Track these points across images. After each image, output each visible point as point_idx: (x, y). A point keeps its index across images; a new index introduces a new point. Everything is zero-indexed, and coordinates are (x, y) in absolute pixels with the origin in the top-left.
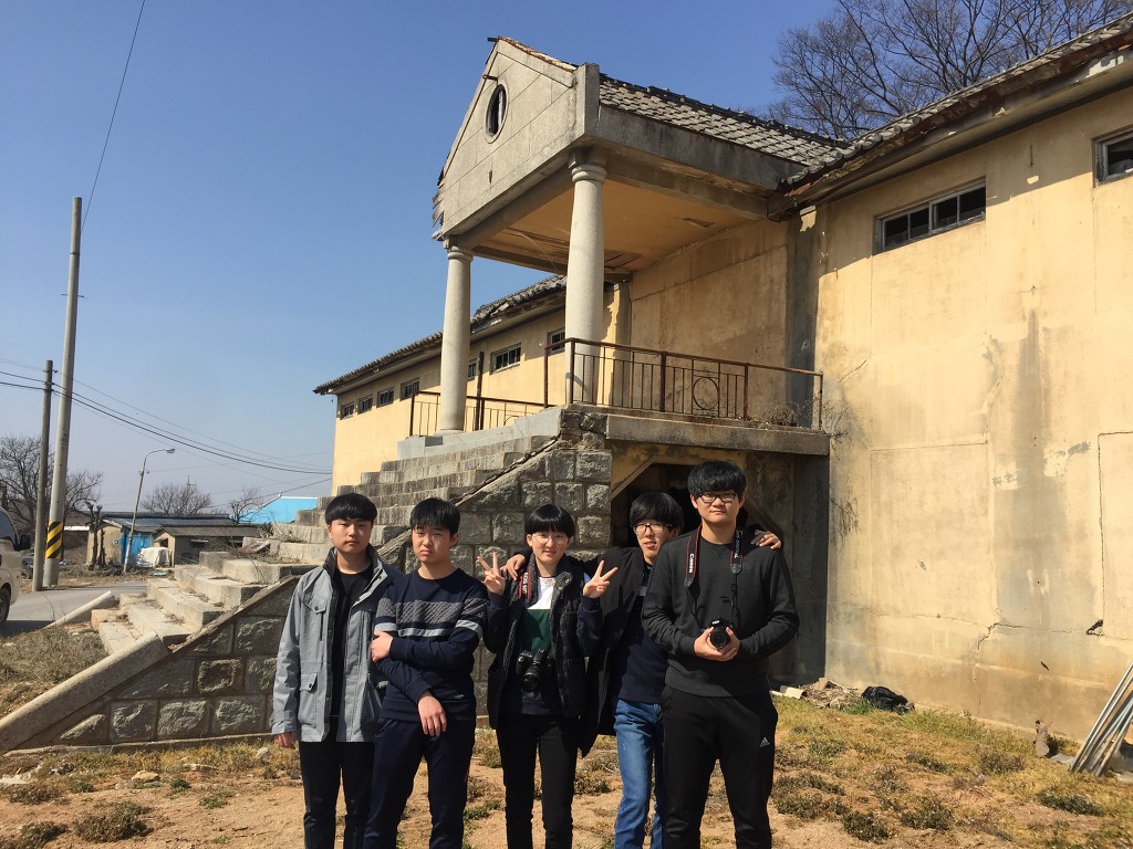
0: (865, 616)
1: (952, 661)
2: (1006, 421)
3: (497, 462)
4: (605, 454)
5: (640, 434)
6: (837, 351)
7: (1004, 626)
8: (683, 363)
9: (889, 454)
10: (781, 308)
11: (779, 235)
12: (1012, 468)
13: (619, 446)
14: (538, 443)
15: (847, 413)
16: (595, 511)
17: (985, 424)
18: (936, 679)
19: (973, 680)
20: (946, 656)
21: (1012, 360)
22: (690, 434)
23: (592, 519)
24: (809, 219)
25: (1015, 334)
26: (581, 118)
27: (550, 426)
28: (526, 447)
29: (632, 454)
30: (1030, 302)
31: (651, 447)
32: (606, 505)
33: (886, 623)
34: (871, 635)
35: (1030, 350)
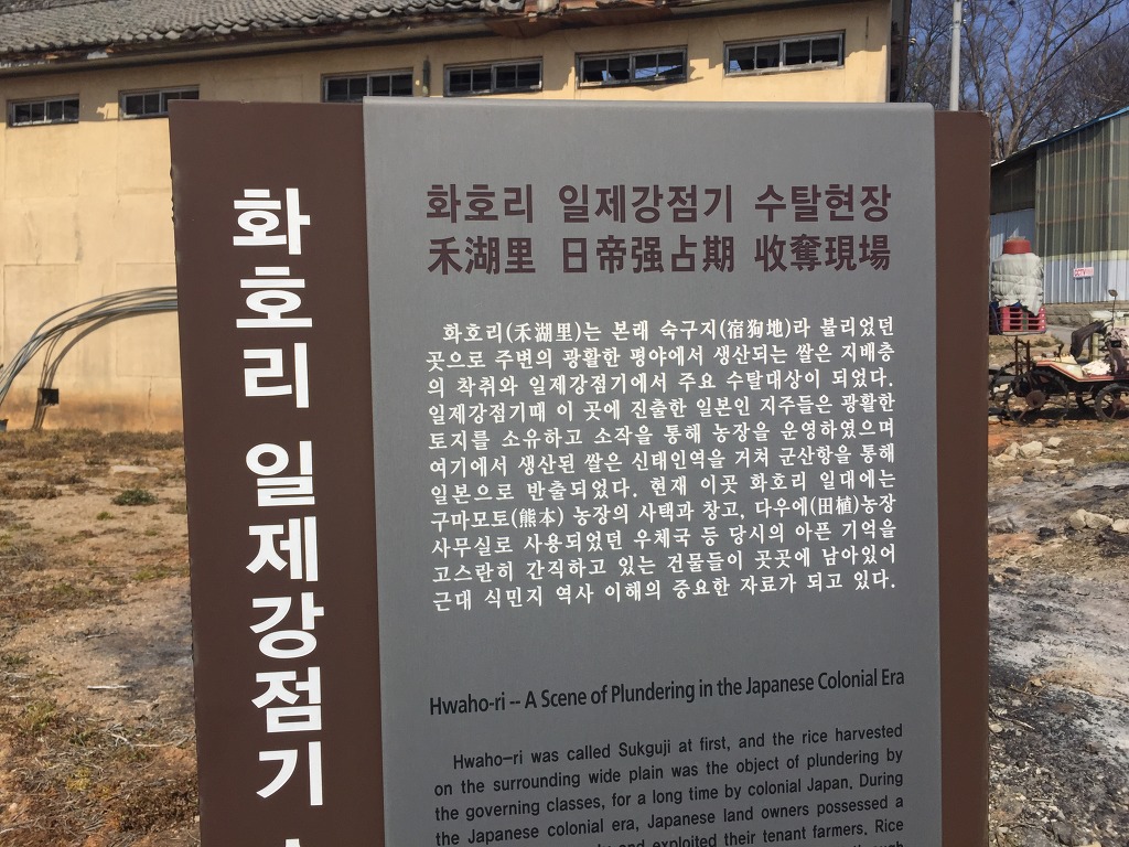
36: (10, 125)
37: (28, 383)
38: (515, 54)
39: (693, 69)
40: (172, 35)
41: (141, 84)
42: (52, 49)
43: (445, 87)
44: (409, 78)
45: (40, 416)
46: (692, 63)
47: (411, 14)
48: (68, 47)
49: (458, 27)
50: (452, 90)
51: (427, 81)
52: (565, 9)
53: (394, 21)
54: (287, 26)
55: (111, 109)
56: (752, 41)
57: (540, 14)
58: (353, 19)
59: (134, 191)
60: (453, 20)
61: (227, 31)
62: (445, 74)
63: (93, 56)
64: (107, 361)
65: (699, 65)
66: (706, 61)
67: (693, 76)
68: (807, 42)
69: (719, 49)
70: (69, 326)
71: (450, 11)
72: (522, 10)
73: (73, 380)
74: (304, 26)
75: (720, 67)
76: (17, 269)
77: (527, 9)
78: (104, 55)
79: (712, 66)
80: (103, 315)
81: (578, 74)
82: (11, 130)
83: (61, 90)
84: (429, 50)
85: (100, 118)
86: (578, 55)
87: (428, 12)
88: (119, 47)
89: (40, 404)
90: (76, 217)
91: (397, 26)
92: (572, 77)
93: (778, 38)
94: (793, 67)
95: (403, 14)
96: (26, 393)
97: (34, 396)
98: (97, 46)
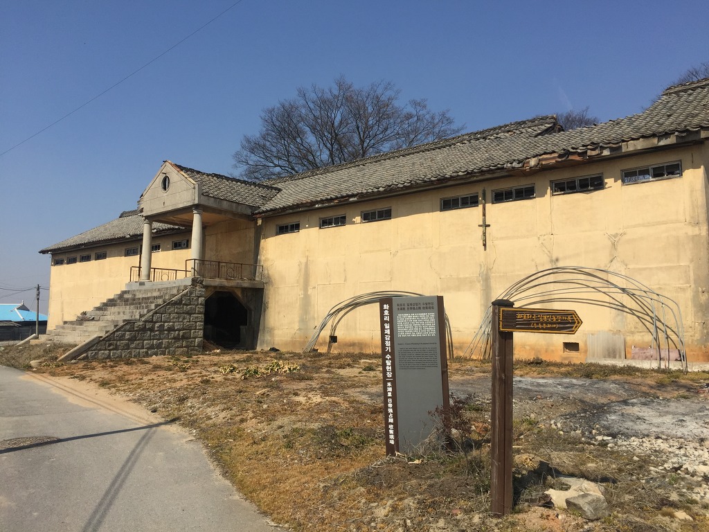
0: (271, 330)
1: (289, 339)
2: (302, 281)
3: (175, 292)
4: (204, 290)
5: (213, 284)
6: (266, 260)
7: (299, 329)
8: (224, 264)
9: (278, 288)
10: (253, 245)
11: (252, 225)
12: (302, 292)
13: (206, 287)
14: (186, 287)
15: (269, 277)
16: (201, 304)
17: (298, 281)
18: (286, 344)
19: (293, 343)
20: (288, 338)
21: (303, 266)
22: (225, 283)
23: (200, 306)
24: (260, 222)
25: (304, 260)
26: (197, 199)
27: (189, 283)
28: (182, 288)
29: (210, 289)
30: (307, 254)
31: (215, 287)
32: (204, 302)
33: (276, 332)
34: (272, 336)
35: (307, 264)
36: (320, 228)
37: (326, 333)
38: (523, 183)
39: (607, 183)
40: (381, 189)
41: (369, 208)
42: (337, 198)
43: (492, 199)
44: (477, 197)
45: (330, 347)
46: (606, 181)
47: (475, 173)
48: (343, 197)
49: (496, 175)
50: (495, 200)
51: (484, 198)
52: (542, 164)
53: (469, 176)
54: (426, 182)
55: (358, 219)
56: (636, 168)
57: (531, 167)
58: (451, 177)
59: (366, 252)
60: (494, 173)
61: (402, 186)
62: (492, 194)
63: (351, 200)
64: (355, 324)
65: (609, 181)
66: (613, 179)
67: (606, 186)
68: (663, 167)
69: (618, 173)
70: (341, 309)
71: (492, 170)
72: (523, 166)
73: (342, 332)
74: (432, 181)
75: (620, 182)
76: (321, 286)
77: (525, 165)
78: (356, 199)
79: (615, 181)
80: (354, 305)
81: (551, 189)
82: (321, 230)
83: (339, 213)
84: (484, 185)
85: (353, 223)
86: (551, 182)
87: (482, 171)
88: (360, 195)
89: (330, 342)
90: (344, 264)
91: (470, 178)
92: (549, 191)
93: (648, 166)
94: (657, 179)
95: (472, 173)
96: (325, 338)
97: (328, 339)
98: (353, 196)
